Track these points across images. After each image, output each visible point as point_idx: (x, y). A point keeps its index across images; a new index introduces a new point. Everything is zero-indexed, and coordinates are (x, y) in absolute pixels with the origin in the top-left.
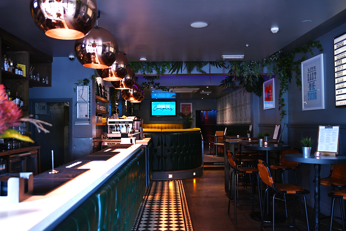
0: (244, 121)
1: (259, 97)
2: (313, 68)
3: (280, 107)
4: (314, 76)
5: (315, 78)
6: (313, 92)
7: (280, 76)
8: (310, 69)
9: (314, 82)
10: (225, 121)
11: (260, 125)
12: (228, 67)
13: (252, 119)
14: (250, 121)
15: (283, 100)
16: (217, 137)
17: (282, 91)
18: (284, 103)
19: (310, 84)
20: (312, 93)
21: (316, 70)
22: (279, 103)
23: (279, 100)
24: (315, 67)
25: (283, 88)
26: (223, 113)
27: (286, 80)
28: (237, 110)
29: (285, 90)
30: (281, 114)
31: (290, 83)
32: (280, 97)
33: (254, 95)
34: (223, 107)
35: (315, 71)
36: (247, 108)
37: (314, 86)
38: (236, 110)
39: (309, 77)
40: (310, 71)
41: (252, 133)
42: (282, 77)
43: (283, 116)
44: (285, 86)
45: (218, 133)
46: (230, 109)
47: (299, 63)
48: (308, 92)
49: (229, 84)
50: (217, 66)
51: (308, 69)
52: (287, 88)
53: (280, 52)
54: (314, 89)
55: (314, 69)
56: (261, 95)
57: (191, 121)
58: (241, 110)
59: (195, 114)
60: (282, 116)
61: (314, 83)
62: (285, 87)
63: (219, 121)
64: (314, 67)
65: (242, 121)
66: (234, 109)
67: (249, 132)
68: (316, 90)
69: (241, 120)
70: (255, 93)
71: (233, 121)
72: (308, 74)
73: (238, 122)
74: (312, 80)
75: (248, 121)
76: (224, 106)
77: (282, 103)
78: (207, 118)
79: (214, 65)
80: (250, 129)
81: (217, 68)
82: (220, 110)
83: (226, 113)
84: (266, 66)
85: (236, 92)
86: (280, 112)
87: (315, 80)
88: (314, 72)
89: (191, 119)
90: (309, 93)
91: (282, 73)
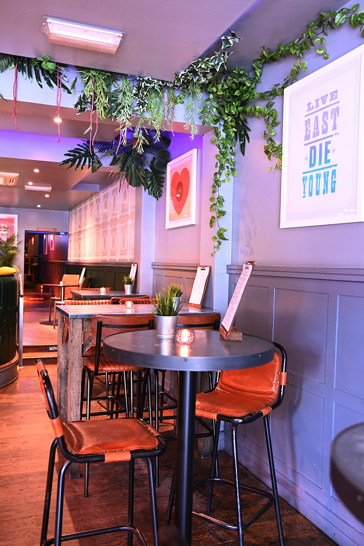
0: (121, 255)
1: (155, 199)
2: (329, 97)
3: (213, 217)
4: (330, 122)
5: (335, 128)
6: (322, 172)
7: (217, 134)
8: (314, 104)
9: (327, 140)
10: (82, 255)
11: (155, 266)
12: (73, 86)
13: (137, 251)
14: (133, 256)
15: (221, 201)
16: (64, 287)
17: (220, 174)
18: (223, 209)
19: (314, 148)
20: (318, 176)
21: (338, 102)
22: (211, 207)
23: (211, 199)
24: (336, 92)
25: (222, 167)
26: (80, 239)
27: (231, 148)
28: (107, 231)
29: (229, 175)
30: (214, 238)
31: (243, 154)
32: (214, 192)
33: (145, 193)
34: (80, 227)
35: (335, 107)
36: (126, 226)
37: (327, 152)
38: (105, 232)
39: (312, 128)
40: (315, 110)
41: (135, 285)
42: (223, 139)
43: (220, 243)
44: (227, 164)
45: (68, 279)
46: (93, 231)
47: (277, 92)
48: (304, 173)
49: (85, 162)
50: (38, 79)
51: (309, 104)
52: (233, 170)
53: (231, 42)
54: (327, 161)
55: (332, 99)
56: (160, 195)
57: (11, 252)
58: (114, 230)
59: (23, 238)
60: (217, 244)
61: (328, 143)
62: (228, 167)
63: (72, 255)
64: (332, 94)
65: (115, 255)
66: (101, 229)
67: (130, 282)
68: (336, 165)
69: (113, 254)
70: (147, 190)
71: (97, 254)
72: (307, 118)
73: (108, 258)
74: (321, 136)
75: (128, 257)
76: (83, 225)
77: (220, 209)
78: (53, 249)
79: (30, 75)
80: (132, 275)
81: (41, 86)
82: (75, 233)
83: (85, 238)
84: (183, 103)
85: (107, 192)
86: (214, 232)
87: (335, 131)
88: (329, 110)
89: (14, 248)
90: (308, 175)
91: (222, 128)
